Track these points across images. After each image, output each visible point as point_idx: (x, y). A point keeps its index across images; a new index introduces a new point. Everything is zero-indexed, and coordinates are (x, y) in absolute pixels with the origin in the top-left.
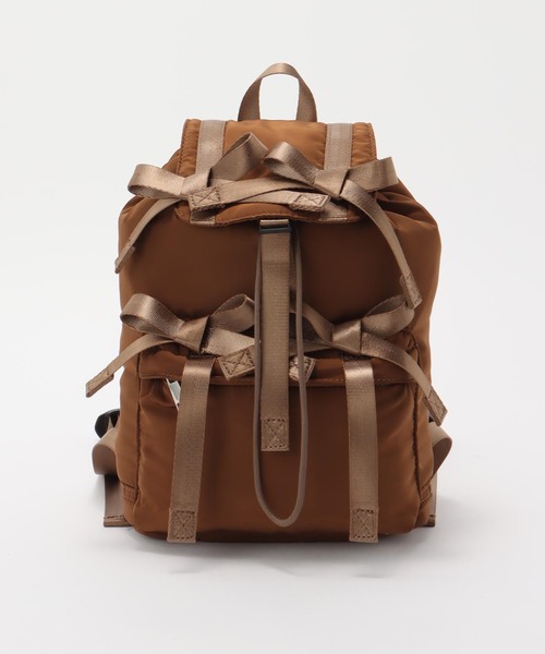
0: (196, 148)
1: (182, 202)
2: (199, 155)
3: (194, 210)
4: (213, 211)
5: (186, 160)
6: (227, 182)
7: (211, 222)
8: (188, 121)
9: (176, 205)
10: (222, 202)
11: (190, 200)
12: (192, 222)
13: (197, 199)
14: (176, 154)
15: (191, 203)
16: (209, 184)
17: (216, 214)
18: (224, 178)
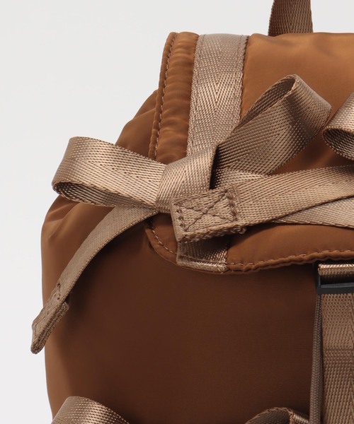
0: (188, 97)
1: (160, 218)
2: (193, 113)
3: (184, 239)
4: (223, 240)
5: (170, 124)
6: (250, 176)
7: (218, 264)
8: (173, 37)
9: (149, 222)
10: (241, 222)
11: (175, 215)
12: (180, 262)
13: (190, 215)
14: (150, 103)
15: (177, 222)
16: (214, 182)
17: (228, 247)
18: (243, 169)
